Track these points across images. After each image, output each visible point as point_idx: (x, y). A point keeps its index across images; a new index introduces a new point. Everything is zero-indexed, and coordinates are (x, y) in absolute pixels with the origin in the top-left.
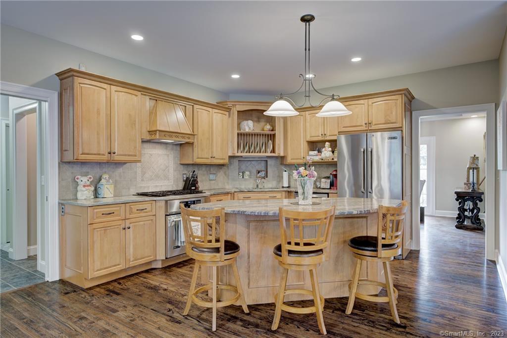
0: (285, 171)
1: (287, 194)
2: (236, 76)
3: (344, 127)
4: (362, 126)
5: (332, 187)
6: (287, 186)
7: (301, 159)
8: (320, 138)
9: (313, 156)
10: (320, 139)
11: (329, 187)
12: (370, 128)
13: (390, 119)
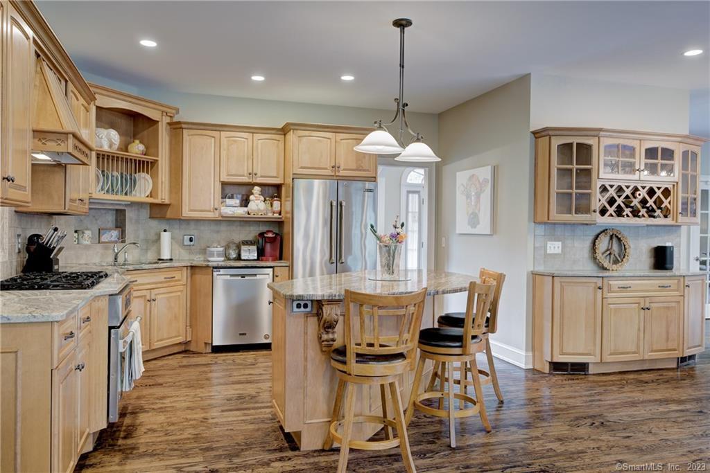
0: (165, 231)
1: (189, 271)
2: (148, 43)
3: (302, 168)
4: (326, 169)
5: (260, 258)
6: (169, 258)
7: (210, 211)
8: (246, 179)
9: (233, 208)
10: (244, 181)
11: (256, 258)
12: (337, 174)
13: (362, 165)
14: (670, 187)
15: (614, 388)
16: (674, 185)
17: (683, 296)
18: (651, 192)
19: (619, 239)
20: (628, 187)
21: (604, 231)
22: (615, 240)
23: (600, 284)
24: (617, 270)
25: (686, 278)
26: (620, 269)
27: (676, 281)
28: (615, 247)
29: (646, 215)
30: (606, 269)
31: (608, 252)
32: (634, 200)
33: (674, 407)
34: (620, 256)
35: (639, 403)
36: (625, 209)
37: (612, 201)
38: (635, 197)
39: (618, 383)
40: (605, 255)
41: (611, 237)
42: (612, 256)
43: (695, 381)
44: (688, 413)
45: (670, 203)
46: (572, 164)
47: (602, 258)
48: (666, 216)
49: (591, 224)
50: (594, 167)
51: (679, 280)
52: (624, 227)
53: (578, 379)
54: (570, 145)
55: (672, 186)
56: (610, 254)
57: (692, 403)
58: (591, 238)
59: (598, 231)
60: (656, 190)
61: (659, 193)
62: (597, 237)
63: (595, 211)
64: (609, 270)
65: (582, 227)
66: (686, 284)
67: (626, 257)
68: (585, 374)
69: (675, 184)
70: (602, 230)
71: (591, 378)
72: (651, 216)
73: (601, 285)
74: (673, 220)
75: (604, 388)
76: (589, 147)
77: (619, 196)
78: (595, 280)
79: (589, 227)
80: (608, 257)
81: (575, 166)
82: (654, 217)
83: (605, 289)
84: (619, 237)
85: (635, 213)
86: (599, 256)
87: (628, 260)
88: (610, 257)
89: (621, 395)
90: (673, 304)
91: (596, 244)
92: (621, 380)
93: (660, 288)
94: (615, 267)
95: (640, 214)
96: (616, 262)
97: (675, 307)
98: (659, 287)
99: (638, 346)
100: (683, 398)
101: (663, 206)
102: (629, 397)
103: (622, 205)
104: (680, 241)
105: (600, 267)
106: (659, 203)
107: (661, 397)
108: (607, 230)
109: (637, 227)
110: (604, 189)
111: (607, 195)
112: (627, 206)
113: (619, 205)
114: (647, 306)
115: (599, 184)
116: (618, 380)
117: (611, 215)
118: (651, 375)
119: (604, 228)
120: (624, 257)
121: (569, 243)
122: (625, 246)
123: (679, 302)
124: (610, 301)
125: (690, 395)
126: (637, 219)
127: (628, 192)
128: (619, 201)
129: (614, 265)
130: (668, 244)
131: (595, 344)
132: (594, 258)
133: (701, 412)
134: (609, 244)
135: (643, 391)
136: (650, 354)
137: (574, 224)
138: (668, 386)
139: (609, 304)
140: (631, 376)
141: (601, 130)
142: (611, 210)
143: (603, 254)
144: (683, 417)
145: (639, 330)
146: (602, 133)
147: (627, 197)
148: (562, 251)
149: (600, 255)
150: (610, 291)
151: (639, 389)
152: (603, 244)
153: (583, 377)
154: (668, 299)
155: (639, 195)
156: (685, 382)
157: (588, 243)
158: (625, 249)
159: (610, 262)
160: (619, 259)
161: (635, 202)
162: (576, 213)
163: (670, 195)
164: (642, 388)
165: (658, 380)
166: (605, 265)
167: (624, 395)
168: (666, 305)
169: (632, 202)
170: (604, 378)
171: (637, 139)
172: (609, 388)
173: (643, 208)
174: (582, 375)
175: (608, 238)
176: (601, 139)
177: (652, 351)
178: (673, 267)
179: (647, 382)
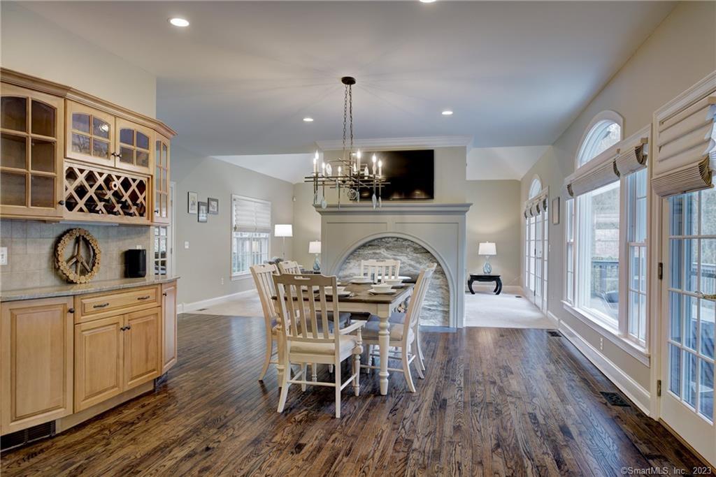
14: (145, 180)
15: (98, 449)
16: (148, 178)
17: (161, 306)
18: (126, 184)
19: (87, 243)
20: (101, 174)
21: (68, 231)
22: (81, 243)
23: (70, 306)
24: (86, 284)
25: (163, 286)
26: (90, 280)
27: (154, 290)
28: (82, 252)
29: (121, 212)
30: (72, 282)
31: (74, 260)
32: (108, 192)
33: (180, 453)
34: (88, 263)
35: (138, 465)
36: (99, 203)
37: (81, 191)
38: (110, 189)
39: (99, 437)
40: (70, 263)
41: (77, 241)
42: (79, 265)
43: (180, 402)
44: (198, 458)
45: (144, 199)
46: (24, 129)
47: (68, 268)
48: (141, 215)
49: (50, 222)
50: (59, 139)
51: (157, 288)
52: (93, 226)
53: (42, 451)
54: (21, 102)
55: (146, 179)
56: (77, 262)
57: (193, 438)
58: (51, 241)
59: (60, 231)
60: (131, 182)
61: (134, 186)
62: (59, 239)
63: (61, 203)
64: (76, 283)
65: (38, 226)
66: (163, 293)
67: (96, 264)
68: (51, 438)
69: (150, 177)
70: (65, 229)
71: (62, 442)
72: (126, 214)
73: (72, 307)
74: (148, 219)
75: (85, 454)
76: (51, 111)
77: (91, 186)
78: (64, 300)
79: (48, 225)
80: (74, 266)
81: (30, 135)
82: (131, 215)
83: (78, 311)
84: (88, 239)
85: (110, 209)
86: (64, 265)
87: (98, 268)
88: (77, 266)
89: (112, 458)
90: (152, 318)
91: (59, 249)
92: (102, 430)
93: (139, 301)
94: (83, 279)
95: (115, 210)
96: (84, 272)
97: (153, 320)
98: (139, 299)
99: (117, 378)
100: (181, 434)
101: (138, 202)
102: (123, 458)
103: (95, 198)
104: (149, 244)
105: (64, 280)
106: (134, 197)
107: (158, 443)
108: (72, 230)
109: (108, 227)
110: (71, 175)
111: (77, 183)
112: (101, 200)
113: (91, 197)
114: (126, 325)
115: (66, 166)
116: (98, 433)
117: (81, 210)
118: (133, 410)
119: (67, 228)
120: (94, 265)
121: (19, 248)
122: (94, 250)
123: (157, 314)
124: (84, 326)
125: (186, 426)
126: (111, 216)
127: (101, 181)
128: (91, 192)
129: (82, 277)
130: (139, 247)
131: (64, 391)
132: (56, 269)
133: (208, 449)
134: (74, 248)
135: (134, 439)
136: (130, 383)
137: (27, 220)
138: (158, 420)
139: (83, 331)
140: (111, 420)
141: (67, 89)
142: (81, 203)
143: (68, 261)
144: (195, 466)
145: (118, 357)
146: (69, 95)
147: (100, 187)
148: (8, 260)
149: (65, 263)
150: (84, 313)
151: (128, 438)
152: (67, 249)
153: (49, 443)
154: (148, 312)
155: (115, 186)
156: (171, 407)
157: (46, 248)
158: (95, 255)
159: (76, 272)
160: (88, 268)
161: (109, 195)
162: (32, 205)
163: (145, 189)
164: (132, 435)
165: (143, 414)
166: (72, 277)
167: (115, 456)
168: (145, 320)
169: (106, 194)
170: (78, 436)
171: (112, 115)
172: (91, 452)
173: (118, 202)
174: (47, 439)
175: (73, 241)
176: (68, 102)
177: (132, 379)
178: (145, 274)
179: (133, 424)
